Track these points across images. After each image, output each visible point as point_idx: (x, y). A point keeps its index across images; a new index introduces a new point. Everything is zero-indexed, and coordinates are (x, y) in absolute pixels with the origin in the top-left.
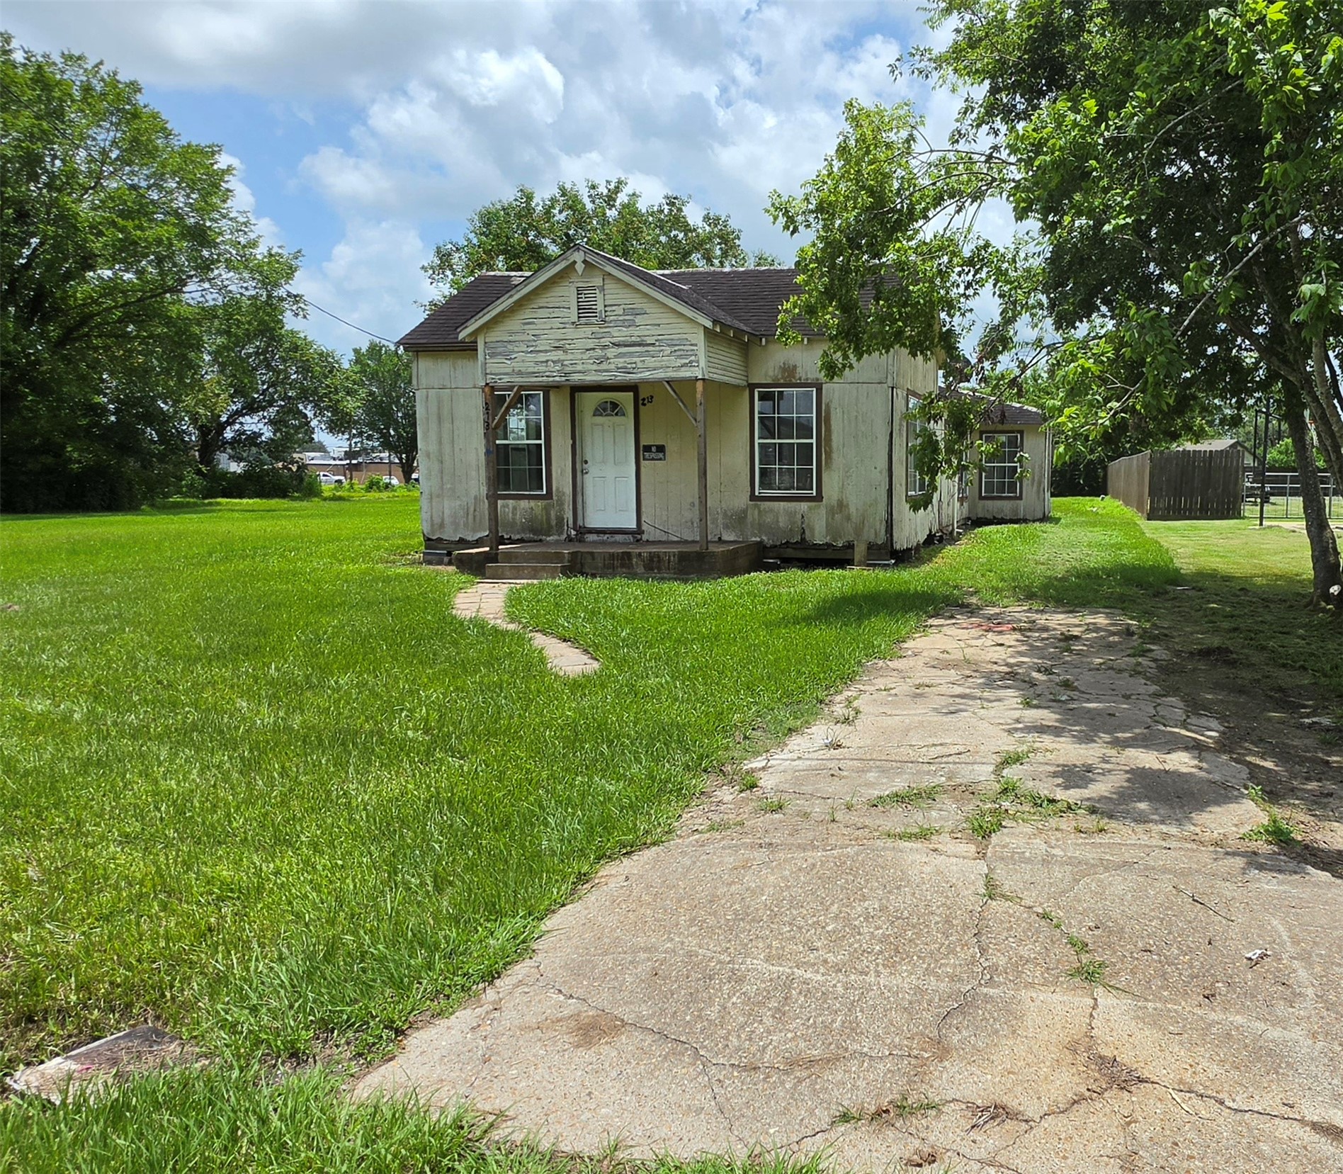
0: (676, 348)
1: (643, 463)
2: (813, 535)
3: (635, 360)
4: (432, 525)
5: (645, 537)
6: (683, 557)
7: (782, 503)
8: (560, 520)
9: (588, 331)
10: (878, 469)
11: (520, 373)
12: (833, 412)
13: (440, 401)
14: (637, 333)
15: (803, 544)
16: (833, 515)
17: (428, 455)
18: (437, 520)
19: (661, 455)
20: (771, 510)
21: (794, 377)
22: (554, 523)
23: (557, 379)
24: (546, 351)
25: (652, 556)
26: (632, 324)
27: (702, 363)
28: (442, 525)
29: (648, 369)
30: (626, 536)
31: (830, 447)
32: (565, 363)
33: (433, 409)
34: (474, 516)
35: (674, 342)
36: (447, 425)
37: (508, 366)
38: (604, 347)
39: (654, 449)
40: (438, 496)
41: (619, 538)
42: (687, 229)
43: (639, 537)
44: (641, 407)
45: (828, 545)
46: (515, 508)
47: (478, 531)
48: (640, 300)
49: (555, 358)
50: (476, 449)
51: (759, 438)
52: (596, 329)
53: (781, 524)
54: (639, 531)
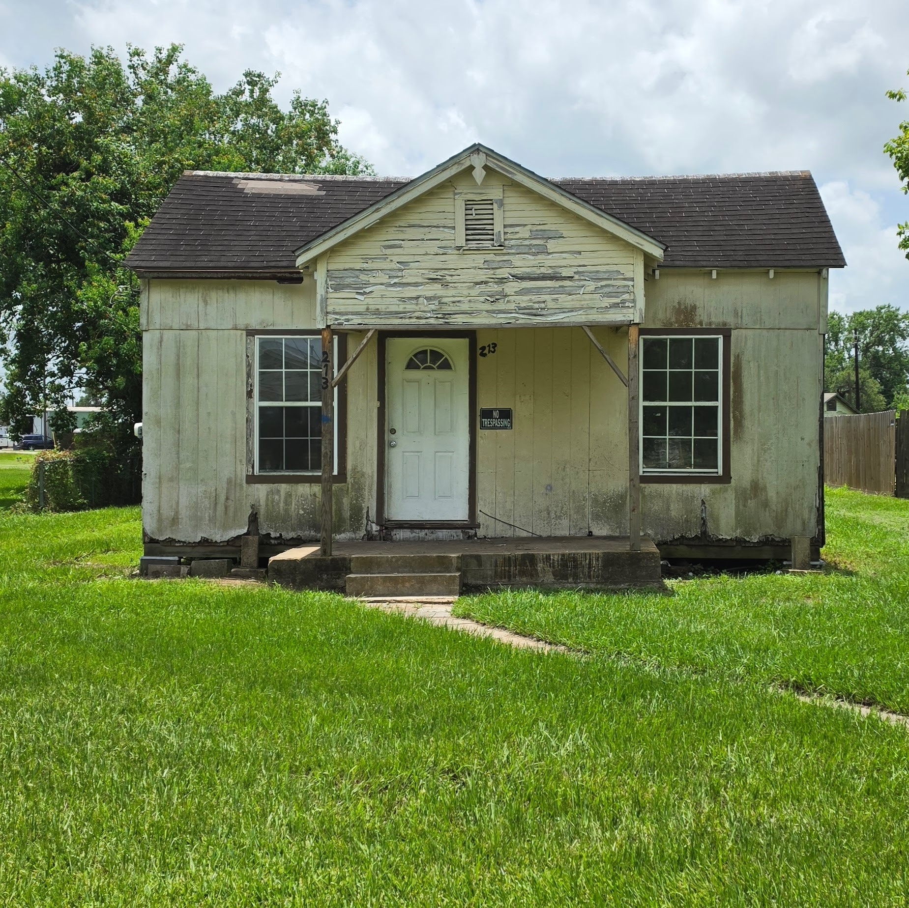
0: (604, 283)
1: (480, 433)
2: (717, 527)
3: (544, 297)
4: (160, 520)
5: (481, 532)
6: (610, 560)
7: (674, 486)
8: (357, 511)
9: (479, 259)
10: (807, 440)
11: (377, 313)
12: (744, 365)
13: (180, 347)
14: (548, 263)
15: (704, 539)
16: (746, 500)
17: (158, 422)
18: (167, 513)
19: (505, 422)
20: (660, 495)
21: (692, 321)
22: (347, 514)
23: (432, 321)
24: (416, 284)
25: (565, 561)
26: (544, 251)
27: (641, 303)
28: (175, 521)
29: (562, 310)
30: (453, 532)
31: (741, 411)
32: (444, 300)
33: (170, 357)
34: (226, 508)
35: (601, 276)
36: (189, 381)
37: (361, 303)
38: (502, 281)
39: (496, 414)
40: (171, 480)
41: (442, 534)
42: (277, 118)
43: (472, 532)
44: (480, 359)
45: (739, 541)
46: (289, 495)
47: (231, 528)
48: (553, 220)
49: (429, 294)
50: (234, 414)
51: (645, 399)
52: (490, 257)
53: (673, 513)
54: (472, 523)
